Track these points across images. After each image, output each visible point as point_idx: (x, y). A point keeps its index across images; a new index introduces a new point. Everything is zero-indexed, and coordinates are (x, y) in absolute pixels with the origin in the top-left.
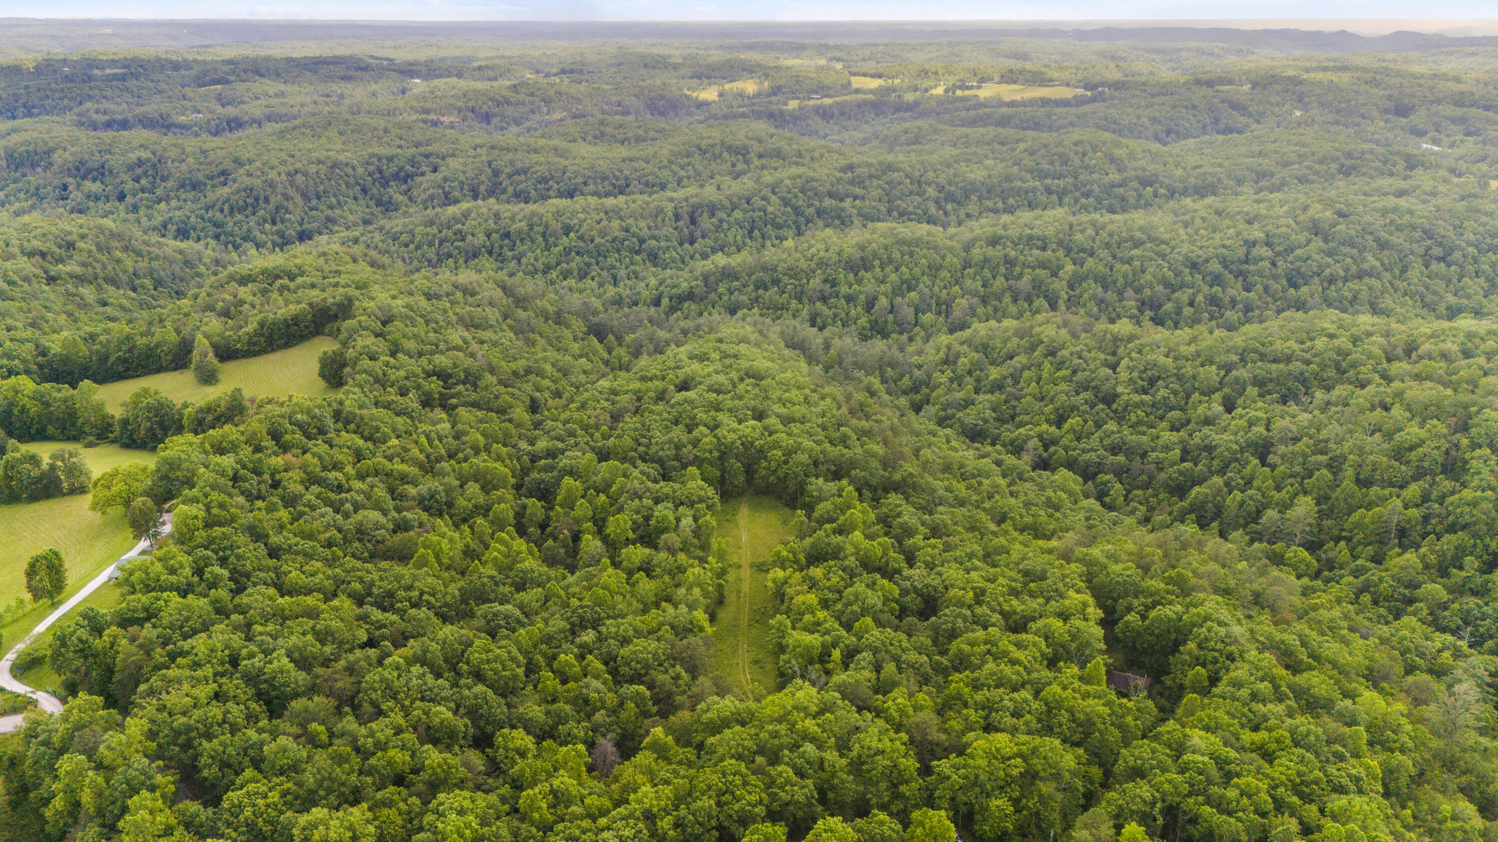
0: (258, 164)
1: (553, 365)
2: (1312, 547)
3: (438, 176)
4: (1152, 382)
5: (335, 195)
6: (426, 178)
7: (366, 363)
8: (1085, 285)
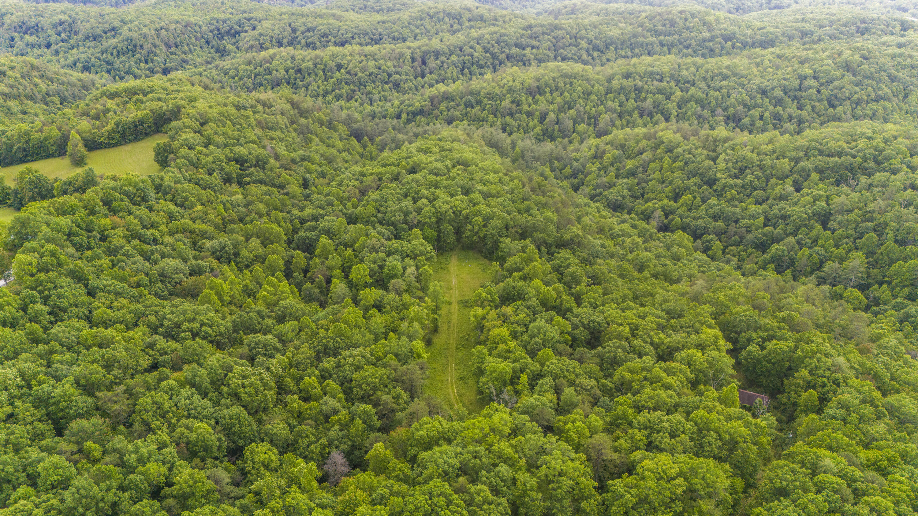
0: (136, 23)
1: (322, 155)
2: (863, 288)
3: (256, 32)
4: (742, 170)
5: (188, 45)
6: (248, 34)
7: (185, 151)
8: (689, 105)
